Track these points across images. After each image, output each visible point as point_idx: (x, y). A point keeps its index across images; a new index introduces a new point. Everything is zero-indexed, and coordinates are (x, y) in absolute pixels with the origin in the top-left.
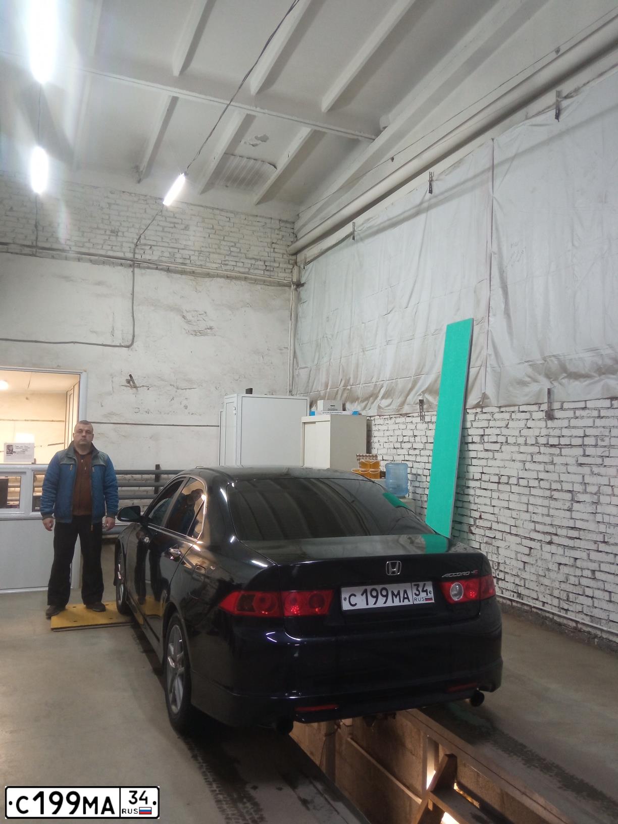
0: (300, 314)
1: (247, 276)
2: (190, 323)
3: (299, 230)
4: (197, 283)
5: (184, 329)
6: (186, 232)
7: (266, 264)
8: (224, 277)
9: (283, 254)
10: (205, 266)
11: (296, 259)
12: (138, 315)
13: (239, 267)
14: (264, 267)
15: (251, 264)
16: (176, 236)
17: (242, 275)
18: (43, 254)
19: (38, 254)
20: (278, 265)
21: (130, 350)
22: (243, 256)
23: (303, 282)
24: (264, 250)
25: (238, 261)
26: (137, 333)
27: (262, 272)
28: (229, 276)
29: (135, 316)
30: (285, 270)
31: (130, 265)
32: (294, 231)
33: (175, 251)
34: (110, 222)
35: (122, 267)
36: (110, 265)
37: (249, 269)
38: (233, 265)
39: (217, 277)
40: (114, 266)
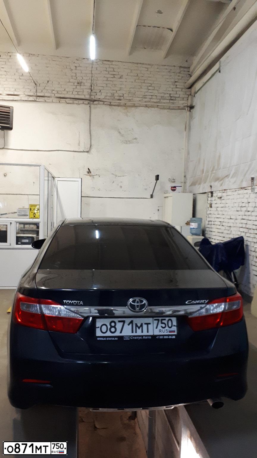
0: (191, 126)
1: (159, 104)
2: (123, 136)
3: (192, 72)
4: (128, 111)
5: (120, 140)
6: (121, 80)
7: (171, 96)
8: (144, 106)
9: (182, 89)
10: (132, 100)
11: (191, 91)
12: (93, 133)
13: (154, 99)
14: (170, 98)
15: (162, 97)
16: (115, 83)
17: (155, 104)
18: (40, 100)
19: (37, 100)
20: (179, 96)
21: (89, 154)
22: (156, 91)
23: (194, 105)
24: (170, 87)
25: (153, 96)
26: (92, 143)
27: (168, 101)
28: (147, 105)
29: (92, 134)
30: (183, 99)
31: (89, 103)
32: (190, 73)
33: (115, 92)
34: (77, 78)
35: (83, 105)
36: (77, 104)
37: (160, 100)
38: (150, 98)
39: (140, 106)
40: (79, 104)
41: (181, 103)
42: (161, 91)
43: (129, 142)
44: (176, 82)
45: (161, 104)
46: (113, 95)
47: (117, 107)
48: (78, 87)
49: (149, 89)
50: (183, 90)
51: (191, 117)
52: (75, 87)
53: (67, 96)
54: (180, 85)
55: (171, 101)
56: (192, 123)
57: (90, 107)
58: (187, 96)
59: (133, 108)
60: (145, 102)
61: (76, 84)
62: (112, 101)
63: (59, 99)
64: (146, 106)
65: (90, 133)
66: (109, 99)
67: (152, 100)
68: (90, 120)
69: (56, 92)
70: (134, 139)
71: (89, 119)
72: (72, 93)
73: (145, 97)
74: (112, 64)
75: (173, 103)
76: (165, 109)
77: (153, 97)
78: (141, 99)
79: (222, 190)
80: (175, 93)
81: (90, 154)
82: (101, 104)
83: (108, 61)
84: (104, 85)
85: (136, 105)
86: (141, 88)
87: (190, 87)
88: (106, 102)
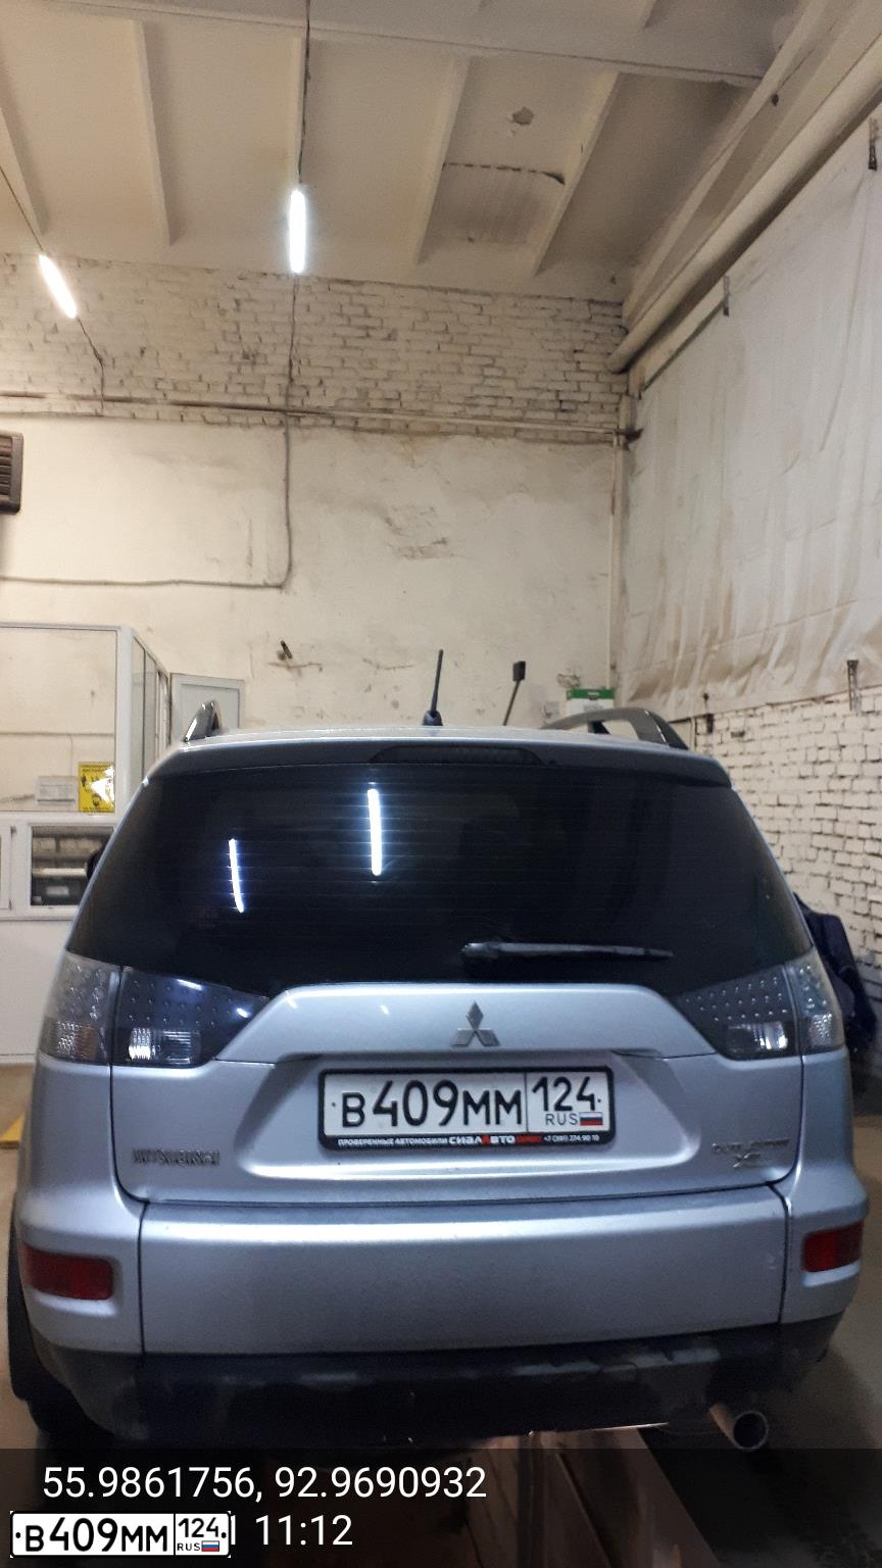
0: (633, 501)
1: (521, 425)
2: (401, 532)
3: (630, 319)
4: (415, 450)
5: (390, 546)
6: (390, 344)
7: (562, 397)
8: (469, 434)
9: (597, 374)
10: (431, 411)
11: (627, 383)
12: (297, 521)
13: (502, 408)
14: (557, 405)
15: (529, 401)
16: (372, 355)
17: (510, 425)
18: (116, 413)
19: (106, 413)
20: (586, 399)
21: (283, 594)
22: (512, 384)
23: (637, 428)
24: (556, 369)
25: (501, 397)
26: (296, 558)
27: (551, 416)
28: (480, 428)
29: (292, 524)
30: (602, 407)
31: (281, 422)
32: (623, 322)
33: (370, 384)
34: (240, 338)
35: (262, 428)
36: (241, 425)
37: (524, 412)
38: (489, 406)
39: (456, 433)
40: (248, 426)
41: (593, 421)
42: (527, 383)
43: (421, 552)
44: (575, 351)
45: (528, 426)
46: (364, 394)
47: (379, 436)
48: (246, 369)
49: (487, 377)
50: (602, 378)
51: (631, 469)
52: (234, 369)
53: (206, 399)
54: (591, 361)
55: (562, 416)
56: (633, 488)
57: (286, 435)
58: (615, 398)
59: (434, 440)
60: (476, 417)
61: (238, 358)
62: (364, 415)
63: (181, 408)
64: (478, 432)
65: (288, 524)
66: (350, 410)
67: (497, 413)
68: (287, 480)
69: (170, 386)
70: (439, 542)
71: (283, 476)
72: (226, 388)
73: (471, 402)
74: (360, 294)
75: (568, 422)
76: (542, 441)
77: (501, 403)
78: (460, 408)
79: (746, 710)
80: (576, 388)
81: (286, 592)
82: (324, 426)
83: (348, 282)
84: (336, 364)
85: (443, 430)
86: (460, 372)
87: (625, 370)
88: (340, 418)
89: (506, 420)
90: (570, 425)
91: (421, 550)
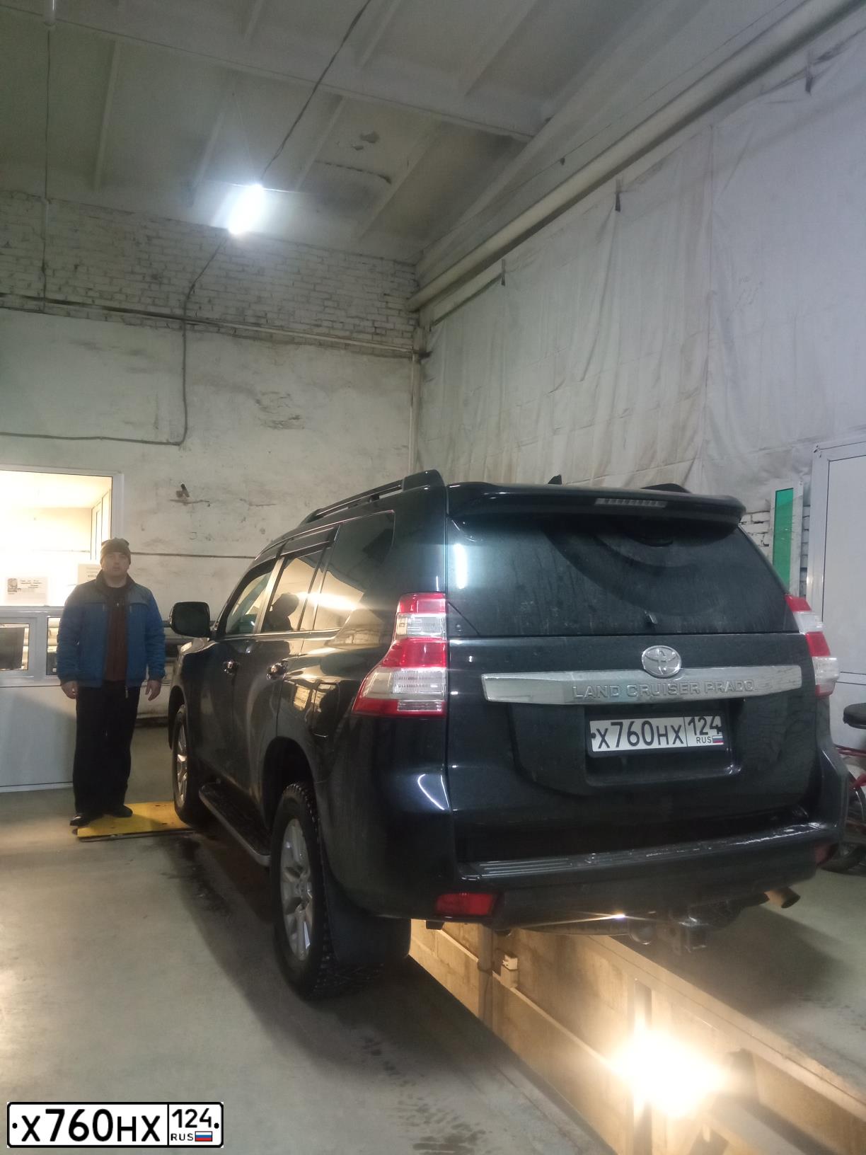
0: (426, 399)
1: (350, 342)
2: (267, 410)
4: (277, 353)
5: (259, 419)
7: (376, 325)
8: (314, 345)
9: (400, 310)
10: (288, 328)
11: (418, 318)
12: (191, 398)
13: (337, 329)
14: (373, 329)
15: (354, 325)
17: (342, 341)
18: (55, 310)
19: (48, 310)
20: (392, 327)
22: (343, 313)
24: (373, 306)
25: (335, 322)
26: (190, 424)
27: (369, 337)
28: (322, 342)
29: (188, 400)
30: (403, 334)
31: (180, 326)
32: (417, 278)
33: (245, 305)
34: (150, 264)
35: (168, 330)
36: (151, 326)
37: (352, 332)
38: (329, 327)
39: (305, 344)
40: (156, 328)
41: (400, 343)
43: (282, 425)
44: (385, 294)
45: (355, 343)
46: (240, 311)
47: (250, 342)
48: (154, 287)
49: (326, 307)
50: (403, 314)
51: (424, 377)
52: (146, 286)
53: (124, 306)
54: (395, 302)
55: (377, 338)
56: (426, 390)
57: (184, 335)
58: (411, 328)
59: (290, 347)
60: (318, 334)
61: (148, 279)
62: (241, 326)
63: (106, 312)
64: (321, 344)
65: (185, 400)
66: (232, 322)
67: (332, 332)
68: (184, 369)
69: (97, 295)
70: (294, 419)
71: (182, 365)
72: (140, 299)
76: (363, 353)
77: (336, 325)
80: (389, 318)
81: (179, 449)
82: (212, 332)
84: (221, 288)
85: (296, 341)
86: (308, 302)
88: (223, 327)
89: (339, 338)
90: (381, 344)
91: (281, 423)
